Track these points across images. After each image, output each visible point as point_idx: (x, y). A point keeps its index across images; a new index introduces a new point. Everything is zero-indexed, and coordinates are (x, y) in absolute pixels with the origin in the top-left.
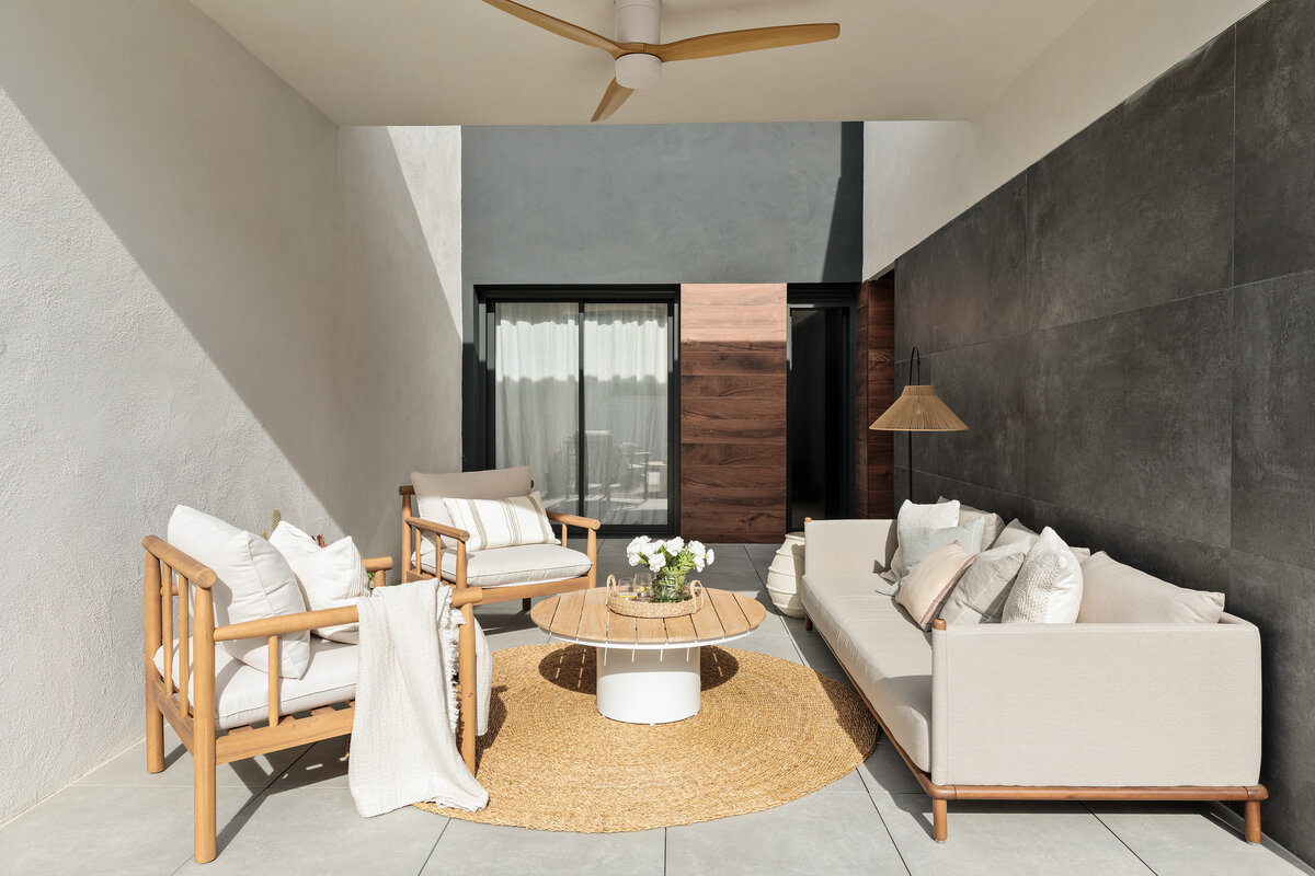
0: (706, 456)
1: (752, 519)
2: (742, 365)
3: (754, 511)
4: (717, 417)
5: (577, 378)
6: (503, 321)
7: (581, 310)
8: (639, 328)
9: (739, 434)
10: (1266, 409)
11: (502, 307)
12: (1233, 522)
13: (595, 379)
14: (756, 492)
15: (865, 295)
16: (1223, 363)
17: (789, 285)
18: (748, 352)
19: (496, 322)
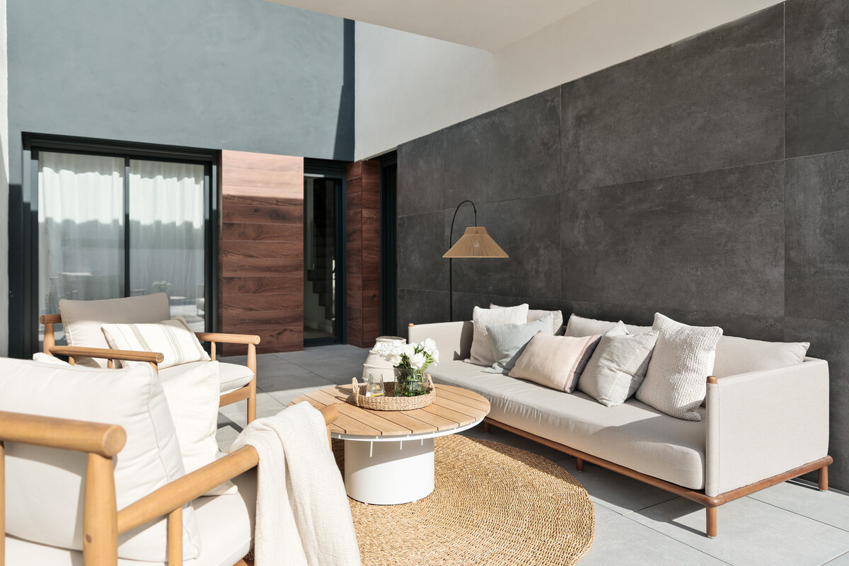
0: (243, 286)
1: (279, 334)
2: (270, 216)
3: (281, 328)
4: (251, 256)
5: (121, 222)
6: (45, 169)
7: (127, 164)
8: (178, 183)
9: (268, 269)
10: (818, 231)
11: (45, 155)
12: (786, 299)
13: (138, 223)
14: (281, 313)
15: (357, 171)
16: (776, 205)
17: (305, 159)
18: (275, 206)
19: (40, 169)
